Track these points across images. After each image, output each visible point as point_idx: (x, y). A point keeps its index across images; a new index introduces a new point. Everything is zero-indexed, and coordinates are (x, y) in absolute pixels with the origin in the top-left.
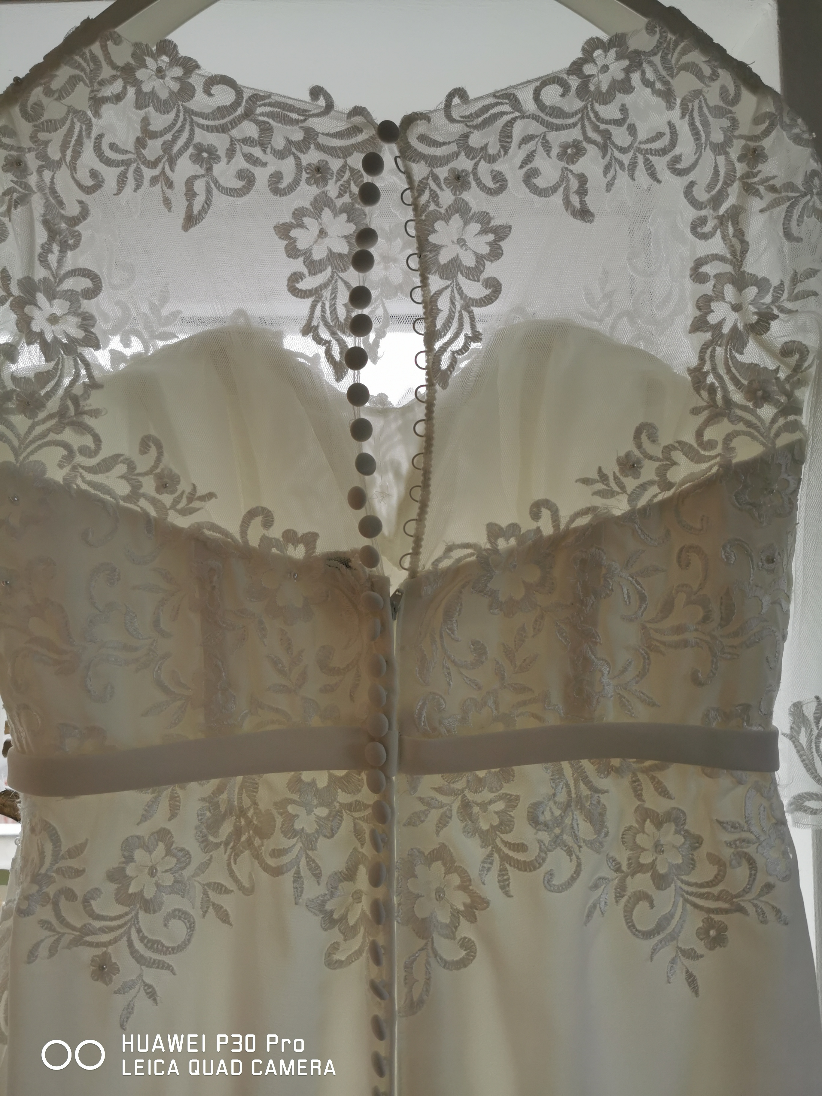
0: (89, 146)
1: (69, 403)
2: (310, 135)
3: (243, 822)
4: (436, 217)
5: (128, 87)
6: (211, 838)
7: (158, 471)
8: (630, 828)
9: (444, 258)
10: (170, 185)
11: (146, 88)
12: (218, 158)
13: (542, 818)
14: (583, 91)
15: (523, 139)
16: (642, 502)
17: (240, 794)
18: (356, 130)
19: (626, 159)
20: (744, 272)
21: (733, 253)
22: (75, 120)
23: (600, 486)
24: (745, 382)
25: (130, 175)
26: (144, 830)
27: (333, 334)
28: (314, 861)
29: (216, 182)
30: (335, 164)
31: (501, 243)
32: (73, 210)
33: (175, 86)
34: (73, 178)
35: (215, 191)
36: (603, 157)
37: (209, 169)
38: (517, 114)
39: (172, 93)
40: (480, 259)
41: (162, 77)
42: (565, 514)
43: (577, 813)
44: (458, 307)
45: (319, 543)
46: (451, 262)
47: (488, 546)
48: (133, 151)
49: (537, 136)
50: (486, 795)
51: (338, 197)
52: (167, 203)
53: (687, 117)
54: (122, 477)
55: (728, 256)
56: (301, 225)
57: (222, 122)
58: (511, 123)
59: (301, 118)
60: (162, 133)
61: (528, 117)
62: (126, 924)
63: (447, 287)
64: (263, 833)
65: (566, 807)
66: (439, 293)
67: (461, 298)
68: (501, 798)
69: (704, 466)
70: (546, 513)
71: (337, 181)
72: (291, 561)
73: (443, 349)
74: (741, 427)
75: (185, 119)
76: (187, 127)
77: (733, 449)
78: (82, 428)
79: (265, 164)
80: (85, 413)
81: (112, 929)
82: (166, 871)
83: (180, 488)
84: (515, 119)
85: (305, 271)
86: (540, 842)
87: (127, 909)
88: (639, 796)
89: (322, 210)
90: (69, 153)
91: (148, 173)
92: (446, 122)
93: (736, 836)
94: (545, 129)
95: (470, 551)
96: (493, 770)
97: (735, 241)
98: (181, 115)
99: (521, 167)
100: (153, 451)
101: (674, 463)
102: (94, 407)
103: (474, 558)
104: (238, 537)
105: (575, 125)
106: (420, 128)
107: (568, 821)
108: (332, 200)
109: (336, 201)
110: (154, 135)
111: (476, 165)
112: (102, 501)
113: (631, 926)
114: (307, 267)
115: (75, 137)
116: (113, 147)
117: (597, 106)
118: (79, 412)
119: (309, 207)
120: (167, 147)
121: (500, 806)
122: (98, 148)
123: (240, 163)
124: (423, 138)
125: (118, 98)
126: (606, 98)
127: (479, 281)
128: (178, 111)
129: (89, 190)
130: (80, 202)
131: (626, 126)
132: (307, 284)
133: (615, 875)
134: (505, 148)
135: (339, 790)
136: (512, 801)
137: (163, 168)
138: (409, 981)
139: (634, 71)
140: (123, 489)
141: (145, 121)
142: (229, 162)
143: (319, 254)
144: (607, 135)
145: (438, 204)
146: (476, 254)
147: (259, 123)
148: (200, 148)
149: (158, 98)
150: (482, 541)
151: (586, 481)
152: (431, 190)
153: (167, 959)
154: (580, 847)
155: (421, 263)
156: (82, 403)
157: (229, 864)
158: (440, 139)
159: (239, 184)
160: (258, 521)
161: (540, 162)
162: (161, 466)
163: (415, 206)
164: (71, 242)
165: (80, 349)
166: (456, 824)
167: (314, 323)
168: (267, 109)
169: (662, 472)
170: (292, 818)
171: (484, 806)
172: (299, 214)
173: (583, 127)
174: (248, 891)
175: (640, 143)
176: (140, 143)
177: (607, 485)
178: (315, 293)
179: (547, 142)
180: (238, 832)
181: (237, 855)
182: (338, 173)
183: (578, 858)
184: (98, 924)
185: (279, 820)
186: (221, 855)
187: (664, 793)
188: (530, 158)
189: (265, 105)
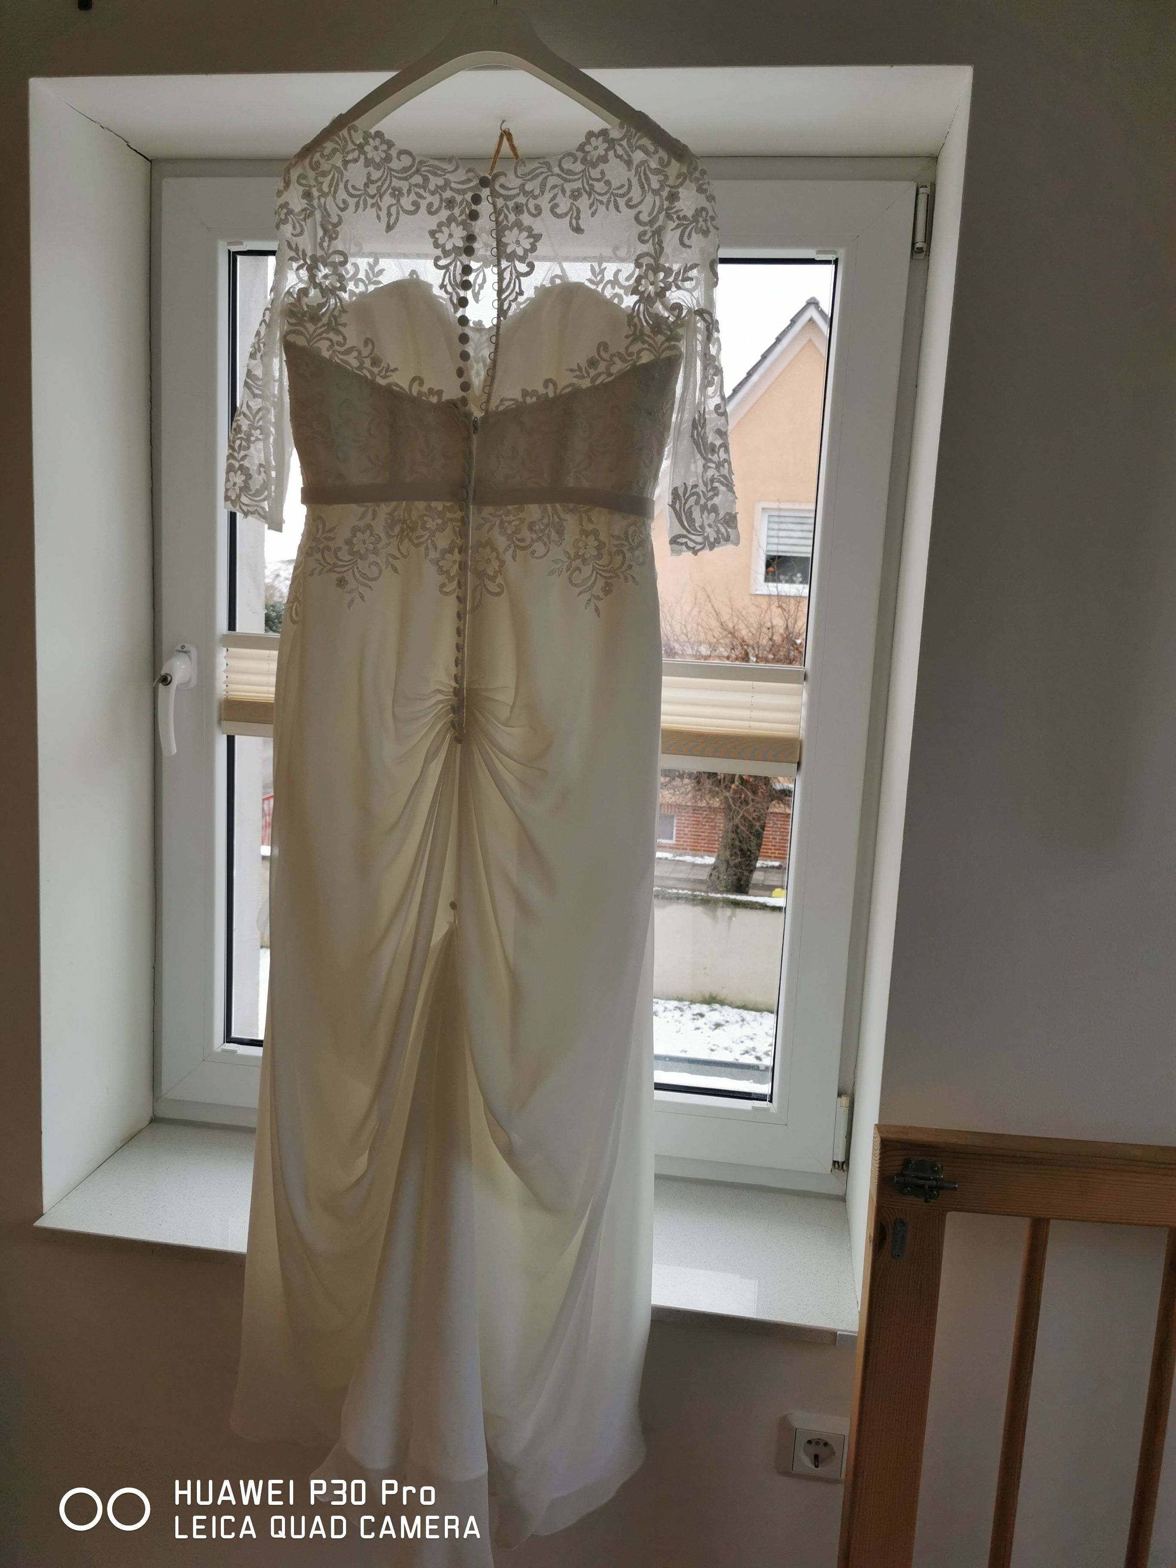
0: (342, 186)
1: (333, 319)
2: (447, 183)
3: (405, 527)
4: (506, 228)
5: (361, 155)
6: (390, 532)
7: (372, 356)
8: (577, 539)
9: (509, 250)
10: (380, 209)
11: (369, 156)
12: (403, 194)
13: (534, 529)
14: (584, 161)
15: (551, 187)
16: (598, 382)
17: (404, 513)
18: (469, 180)
19: (605, 199)
20: (659, 264)
21: (656, 252)
22: (336, 172)
23: (577, 373)
24: (651, 323)
25: (361, 202)
26: (361, 524)
27: (454, 289)
28: (434, 542)
29: (402, 207)
30: (459, 198)
31: (536, 244)
32: (335, 220)
33: (383, 155)
34: (335, 202)
35: (401, 212)
36: (589, 199)
37: (399, 201)
38: (550, 173)
39: (382, 159)
40: (526, 251)
41: (377, 150)
42: (560, 386)
43: (552, 529)
44: (514, 277)
45: (444, 395)
46: (511, 252)
47: (522, 400)
48: (363, 189)
49: (559, 186)
50: (511, 518)
51: (459, 216)
52: (378, 217)
53: (637, 176)
54: (355, 358)
55: (654, 254)
56: (441, 231)
57: (405, 175)
58: (546, 178)
59: (443, 173)
60: (377, 181)
61: (555, 175)
62: (352, 563)
63: (508, 267)
64: (413, 529)
65: (547, 526)
66: (505, 269)
67: (516, 272)
68: (517, 519)
69: (626, 365)
70: (551, 385)
71: (459, 208)
72: (431, 404)
73: (506, 299)
74: (646, 346)
75: (388, 173)
76: (389, 178)
77: (641, 357)
78: (338, 332)
79: (425, 198)
80: (340, 324)
81: (346, 566)
82: (370, 543)
83: (383, 365)
84: (548, 176)
85: (442, 256)
86: (532, 538)
87: (353, 557)
88: (581, 524)
89: (451, 223)
90: (332, 189)
91: (370, 201)
92: (514, 177)
93: (619, 542)
94: (563, 182)
95: (512, 402)
96: (516, 506)
97: (657, 246)
98: (386, 171)
99: (549, 202)
100: (370, 346)
101: (614, 363)
102: (344, 322)
103: (514, 406)
104: (407, 390)
105: (579, 179)
106: (502, 180)
107: (547, 532)
108: (456, 218)
109: (458, 218)
110: (373, 182)
111: (528, 200)
112: (346, 368)
113: (571, 581)
114: (443, 253)
115: (335, 181)
116: (353, 187)
117: (590, 168)
118: (337, 324)
119: (445, 221)
120: (379, 189)
121: (516, 523)
122: (346, 187)
123: (413, 197)
124: (502, 186)
125: (356, 160)
126: (594, 165)
127: (525, 263)
128: (385, 168)
129: (342, 210)
130: (338, 215)
131: (603, 181)
132: (442, 262)
133: (568, 560)
134: (542, 192)
135: (447, 512)
136: (522, 521)
137: (377, 200)
138: (473, 598)
139: (610, 150)
140: (355, 363)
141: (369, 174)
142: (408, 196)
143: (449, 247)
144: (591, 187)
145: (508, 221)
146: (524, 248)
147: (422, 176)
148: (394, 189)
149: (375, 162)
150: (519, 398)
151: (571, 370)
152: (505, 213)
153: (370, 583)
154: (550, 543)
155: (498, 252)
156: (338, 320)
157: (398, 546)
158: (510, 187)
159: (412, 208)
160: (417, 383)
161: (560, 199)
162: (374, 354)
163: (497, 221)
164: (334, 236)
165: (338, 293)
166: (496, 530)
167: (445, 283)
168: (427, 168)
169: (608, 368)
170: (425, 522)
171: (510, 523)
172: (440, 225)
173: (583, 182)
174: (405, 557)
175: (613, 189)
176: (366, 185)
177: (582, 373)
178: (446, 267)
179: (564, 189)
180: (402, 530)
181: (402, 541)
182: (460, 204)
183: (549, 547)
184: (340, 563)
185: (420, 523)
186: (394, 541)
187: (590, 521)
188: (554, 197)
189: (426, 166)
